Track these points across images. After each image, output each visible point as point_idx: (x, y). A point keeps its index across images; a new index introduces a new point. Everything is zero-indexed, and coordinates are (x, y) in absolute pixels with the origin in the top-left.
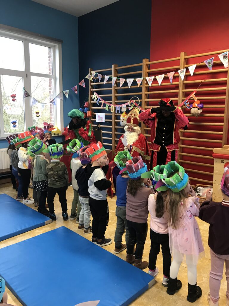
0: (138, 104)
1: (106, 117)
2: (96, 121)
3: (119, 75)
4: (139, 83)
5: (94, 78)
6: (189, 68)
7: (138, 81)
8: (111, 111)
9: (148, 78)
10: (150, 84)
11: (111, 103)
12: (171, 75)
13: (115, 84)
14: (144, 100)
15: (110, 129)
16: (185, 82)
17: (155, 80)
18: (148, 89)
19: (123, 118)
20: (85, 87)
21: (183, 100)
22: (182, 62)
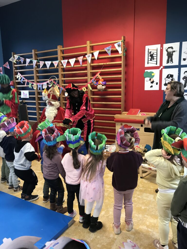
0: (56, 82)
1: (30, 94)
2: (22, 97)
3: (38, 58)
4: (56, 65)
5: (17, 61)
6: (94, 53)
7: (55, 63)
8: (34, 88)
9: (62, 61)
10: (65, 66)
11: (34, 82)
12: (80, 59)
13: (35, 66)
14: (61, 79)
15: (34, 104)
16: (92, 64)
17: (68, 63)
18: (64, 70)
19: (45, 94)
20: (9, 68)
21: (91, 79)
22: (88, 48)
